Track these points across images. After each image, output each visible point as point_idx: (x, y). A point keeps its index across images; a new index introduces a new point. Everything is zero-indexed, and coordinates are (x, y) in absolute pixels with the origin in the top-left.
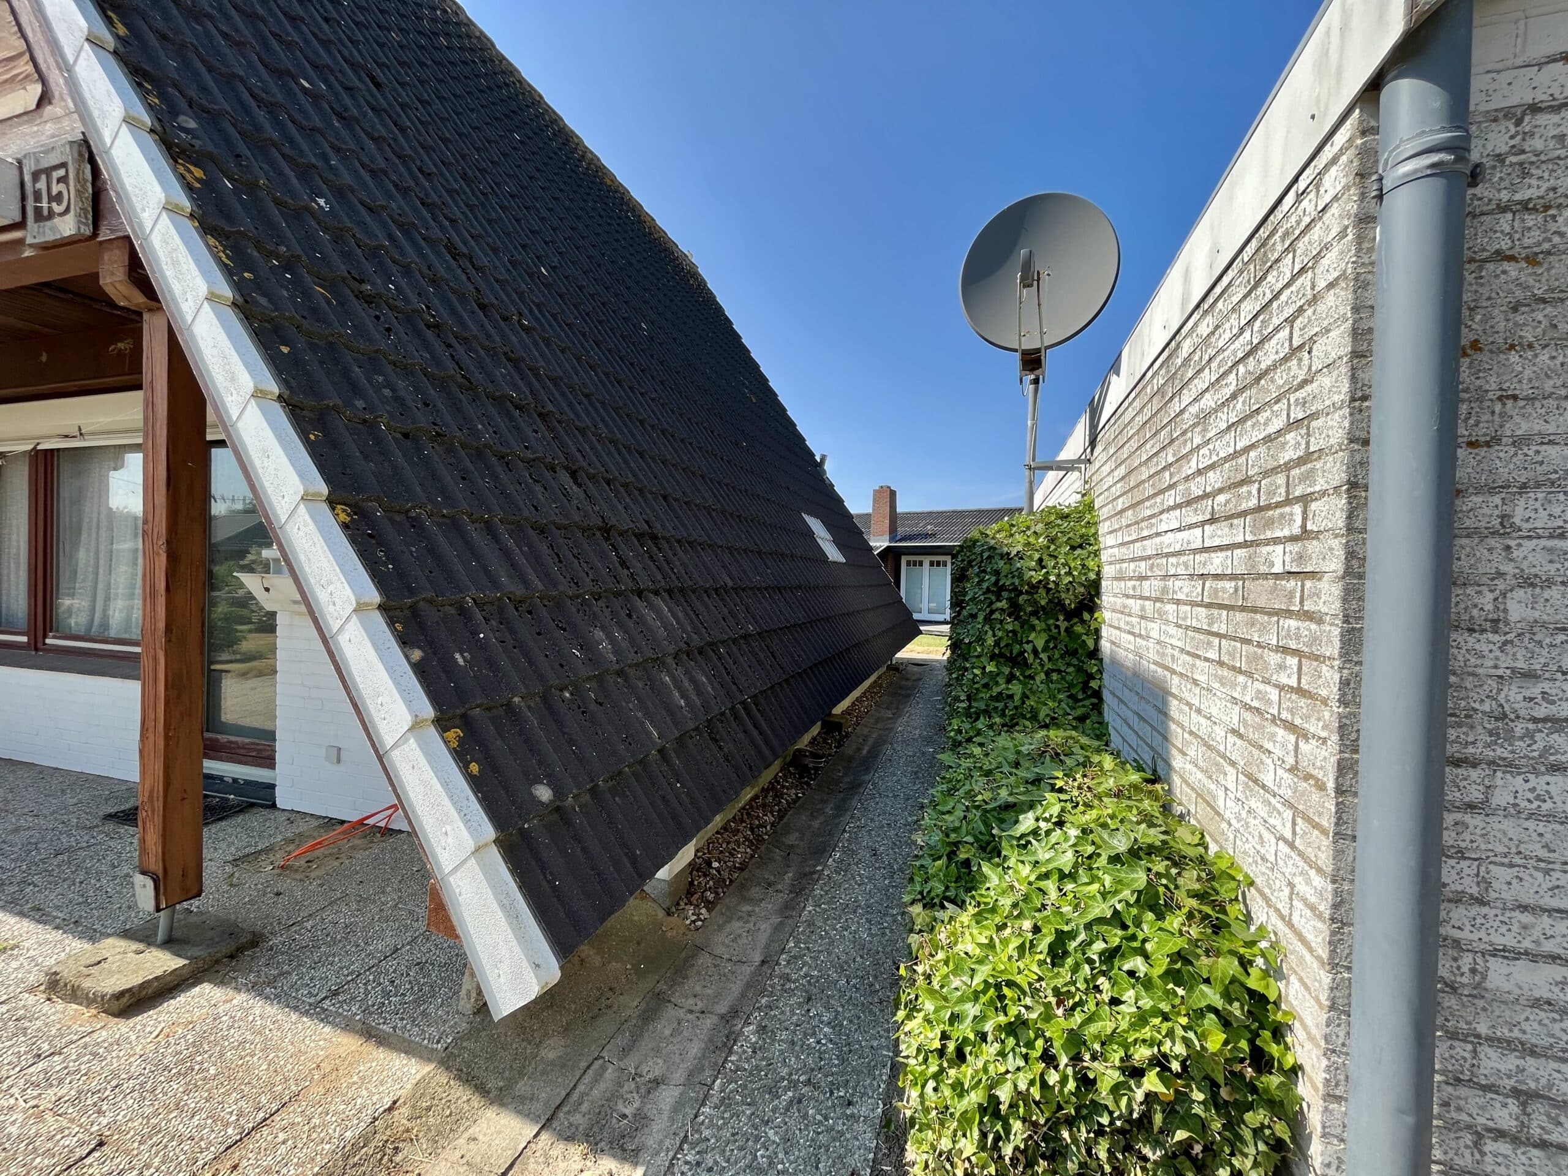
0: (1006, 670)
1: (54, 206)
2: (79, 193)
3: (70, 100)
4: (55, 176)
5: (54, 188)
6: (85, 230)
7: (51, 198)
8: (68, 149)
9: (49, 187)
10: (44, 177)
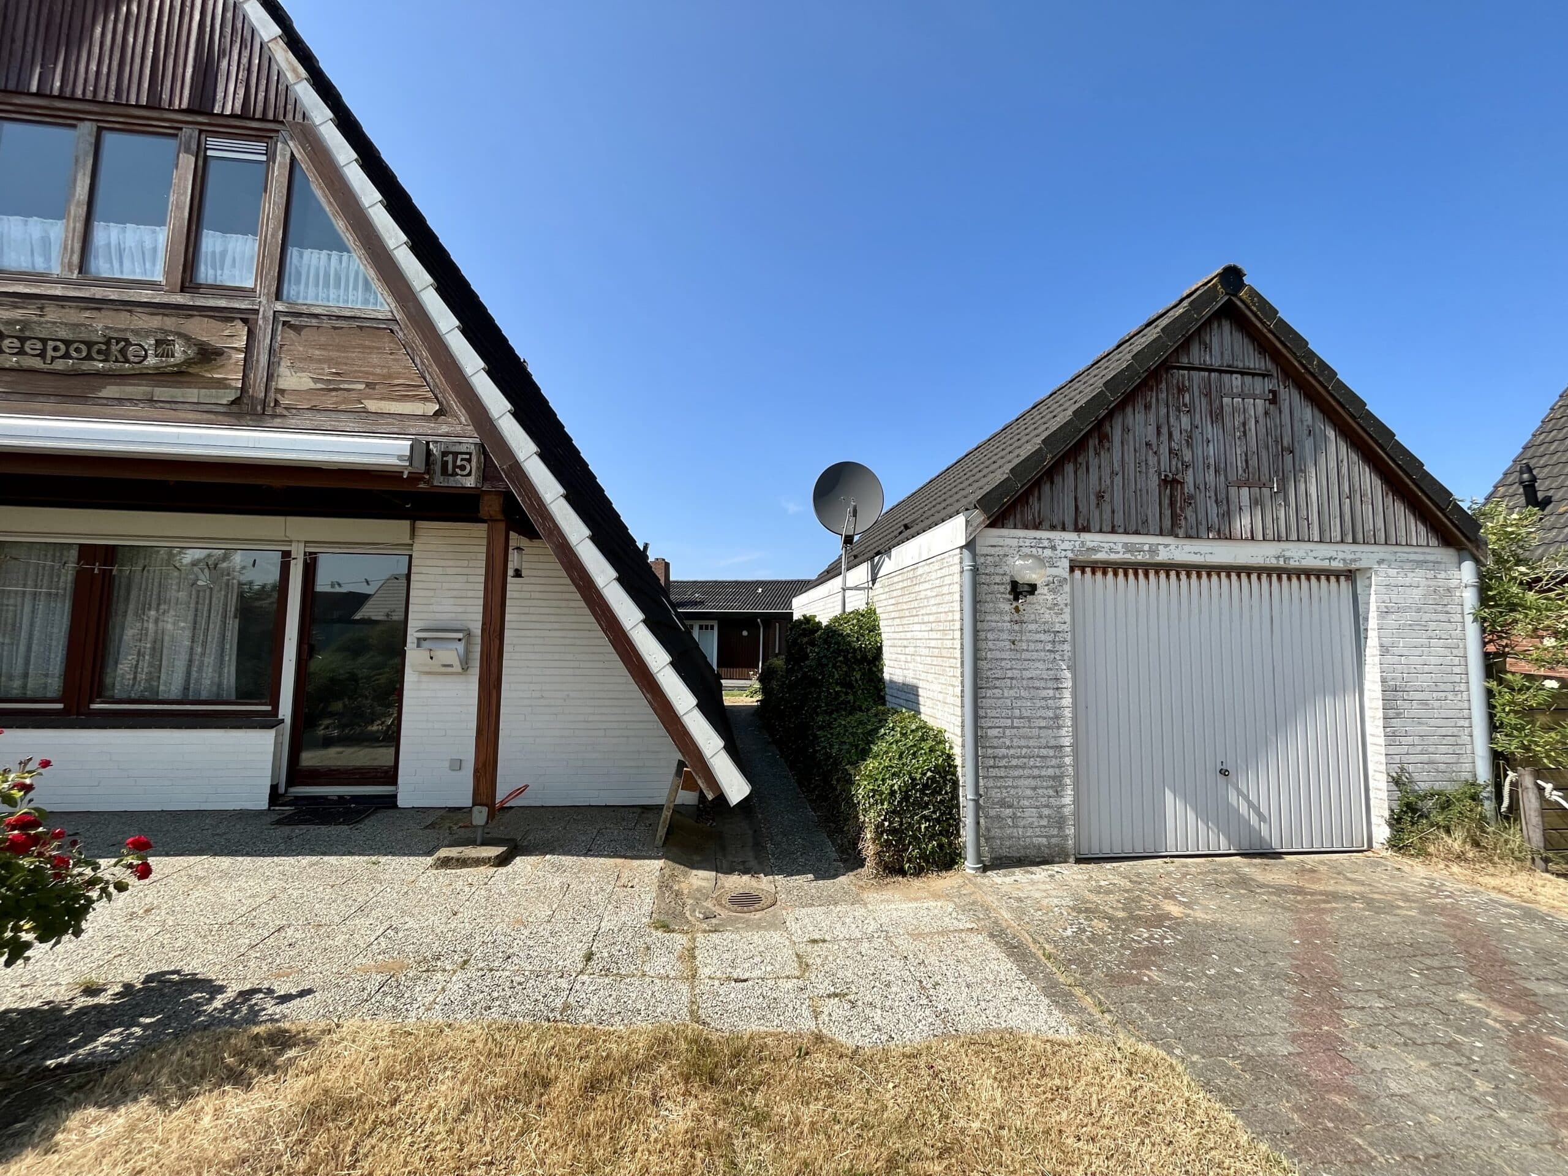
1: (457, 470)
2: (478, 468)
3: (463, 419)
4: (460, 457)
5: (459, 463)
6: (479, 485)
7: (455, 466)
8: (473, 447)
9: (455, 461)
10: (451, 456)
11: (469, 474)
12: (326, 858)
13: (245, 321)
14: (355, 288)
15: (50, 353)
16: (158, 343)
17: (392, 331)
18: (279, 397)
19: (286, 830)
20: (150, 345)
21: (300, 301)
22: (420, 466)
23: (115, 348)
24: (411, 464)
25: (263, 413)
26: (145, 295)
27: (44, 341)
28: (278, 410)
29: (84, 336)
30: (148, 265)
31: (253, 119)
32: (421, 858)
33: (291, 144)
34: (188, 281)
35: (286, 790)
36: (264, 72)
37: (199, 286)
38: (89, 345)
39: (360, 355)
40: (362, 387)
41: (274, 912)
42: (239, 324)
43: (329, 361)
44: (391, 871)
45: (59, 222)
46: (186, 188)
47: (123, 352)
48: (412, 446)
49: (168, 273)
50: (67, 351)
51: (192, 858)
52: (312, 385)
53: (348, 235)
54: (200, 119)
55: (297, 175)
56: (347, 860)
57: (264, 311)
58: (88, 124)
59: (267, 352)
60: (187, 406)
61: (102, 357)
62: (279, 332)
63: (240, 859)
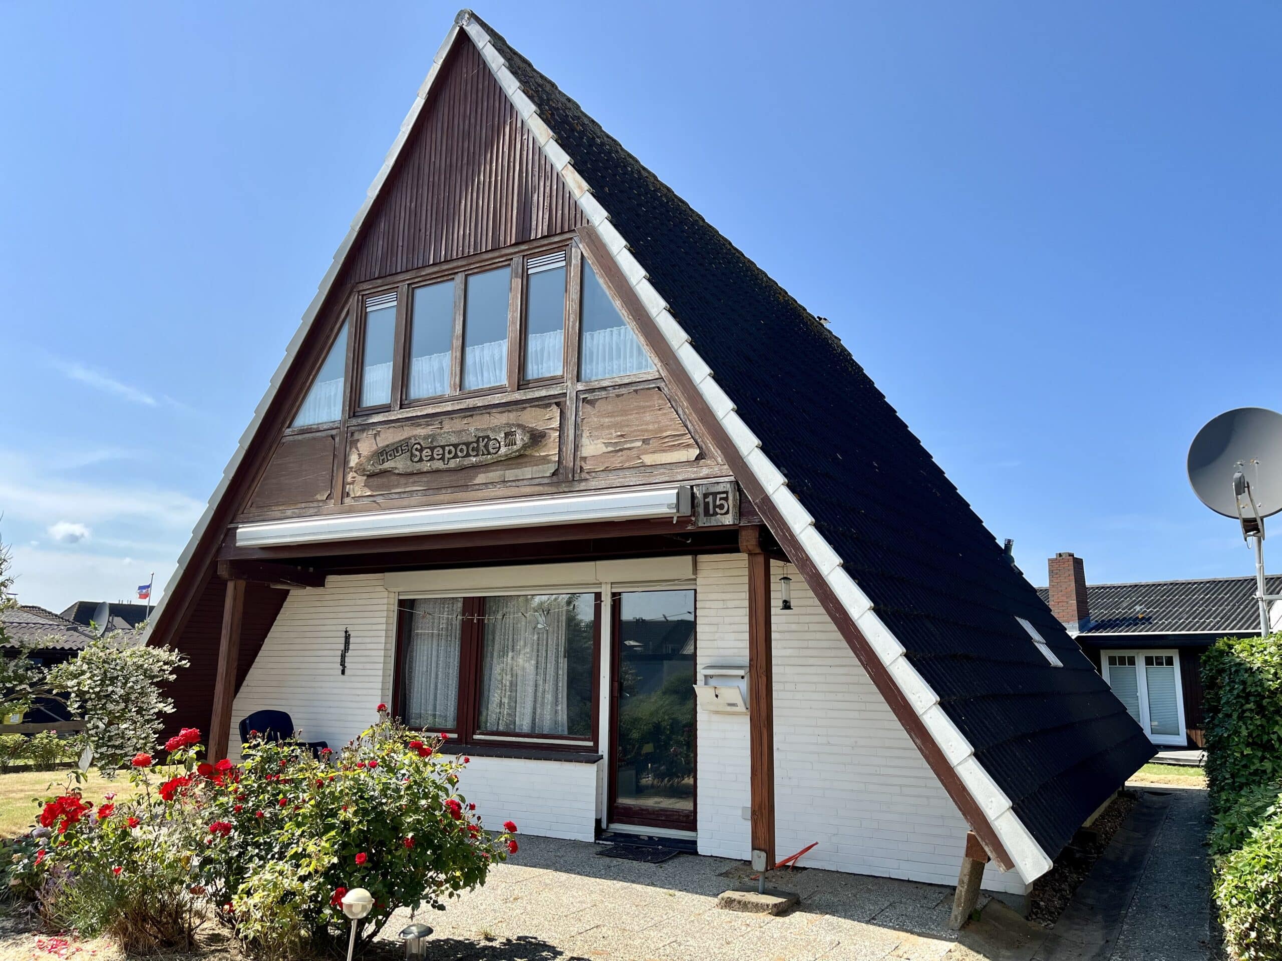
0: (1260, 754)
1: (717, 510)
2: (734, 506)
3: (719, 459)
4: (719, 496)
5: (718, 503)
6: (737, 522)
7: (715, 506)
8: (728, 485)
9: (714, 501)
10: (711, 497)
11: (727, 513)
12: (634, 885)
13: (558, 404)
14: (631, 356)
15: (447, 456)
16: (507, 434)
17: (658, 388)
18: (583, 464)
19: (607, 860)
20: (502, 438)
21: (594, 378)
22: (686, 510)
23: (482, 444)
24: (678, 511)
25: (573, 480)
26: (497, 399)
27: (443, 447)
28: (584, 475)
29: (465, 439)
30: (497, 371)
31: (556, 235)
32: (710, 898)
33: (581, 246)
34: (522, 383)
35: (607, 826)
36: (561, 193)
37: (529, 382)
38: (467, 444)
39: (637, 416)
40: (639, 444)
41: (594, 915)
42: (554, 407)
43: (615, 426)
44: (683, 903)
45: (447, 353)
46: (517, 305)
47: (486, 446)
48: (678, 494)
49: (510, 377)
50: (456, 453)
51: (541, 870)
52: (605, 450)
53: (624, 311)
54: (523, 247)
55: (587, 270)
56: (650, 889)
57: (570, 393)
58: (460, 274)
59: (573, 427)
60: (525, 482)
61: (475, 453)
62: (580, 409)
63: (573, 876)
